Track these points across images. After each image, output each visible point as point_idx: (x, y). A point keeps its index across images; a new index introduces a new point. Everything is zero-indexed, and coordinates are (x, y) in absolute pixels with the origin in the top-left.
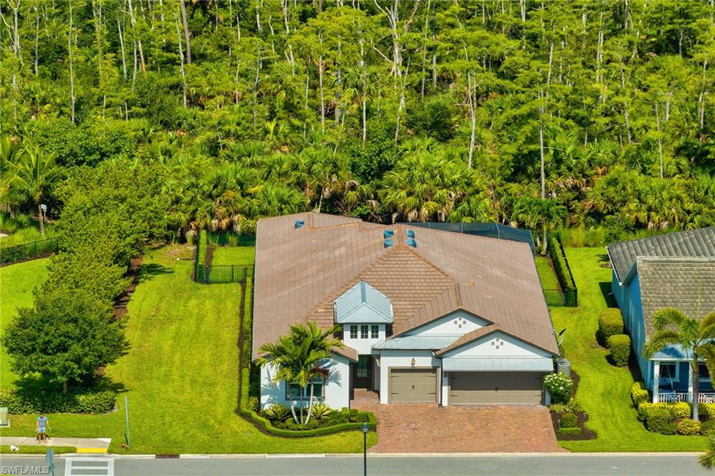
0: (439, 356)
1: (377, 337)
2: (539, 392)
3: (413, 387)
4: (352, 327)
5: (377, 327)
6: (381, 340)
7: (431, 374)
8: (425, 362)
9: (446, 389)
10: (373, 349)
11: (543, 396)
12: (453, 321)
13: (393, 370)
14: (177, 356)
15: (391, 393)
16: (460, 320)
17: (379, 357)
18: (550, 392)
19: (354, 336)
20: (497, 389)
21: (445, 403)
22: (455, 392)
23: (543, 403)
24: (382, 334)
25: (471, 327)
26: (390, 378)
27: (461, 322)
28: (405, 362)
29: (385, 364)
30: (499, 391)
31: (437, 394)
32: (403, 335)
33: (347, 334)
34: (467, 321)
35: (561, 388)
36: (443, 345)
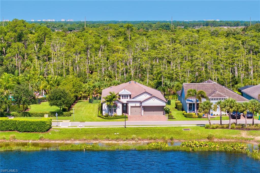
0: (141, 103)
1: (128, 98)
2: (163, 112)
3: (136, 111)
4: (122, 96)
5: (128, 96)
7: (140, 108)
8: (138, 105)
9: (143, 111)
10: (127, 101)
11: (164, 113)
12: (144, 95)
13: (131, 107)
15: (131, 113)
16: (145, 95)
17: (128, 103)
18: (165, 111)
19: (123, 98)
20: (154, 111)
21: (143, 115)
22: (145, 112)
23: (164, 114)
24: (129, 98)
25: (148, 96)
26: (131, 109)
27: (146, 95)
28: (133, 105)
29: (130, 105)
30: (154, 112)
31: (141, 113)
32: (133, 98)
33: (121, 98)
34: (147, 95)
35: (168, 109)
36: (142, 100)
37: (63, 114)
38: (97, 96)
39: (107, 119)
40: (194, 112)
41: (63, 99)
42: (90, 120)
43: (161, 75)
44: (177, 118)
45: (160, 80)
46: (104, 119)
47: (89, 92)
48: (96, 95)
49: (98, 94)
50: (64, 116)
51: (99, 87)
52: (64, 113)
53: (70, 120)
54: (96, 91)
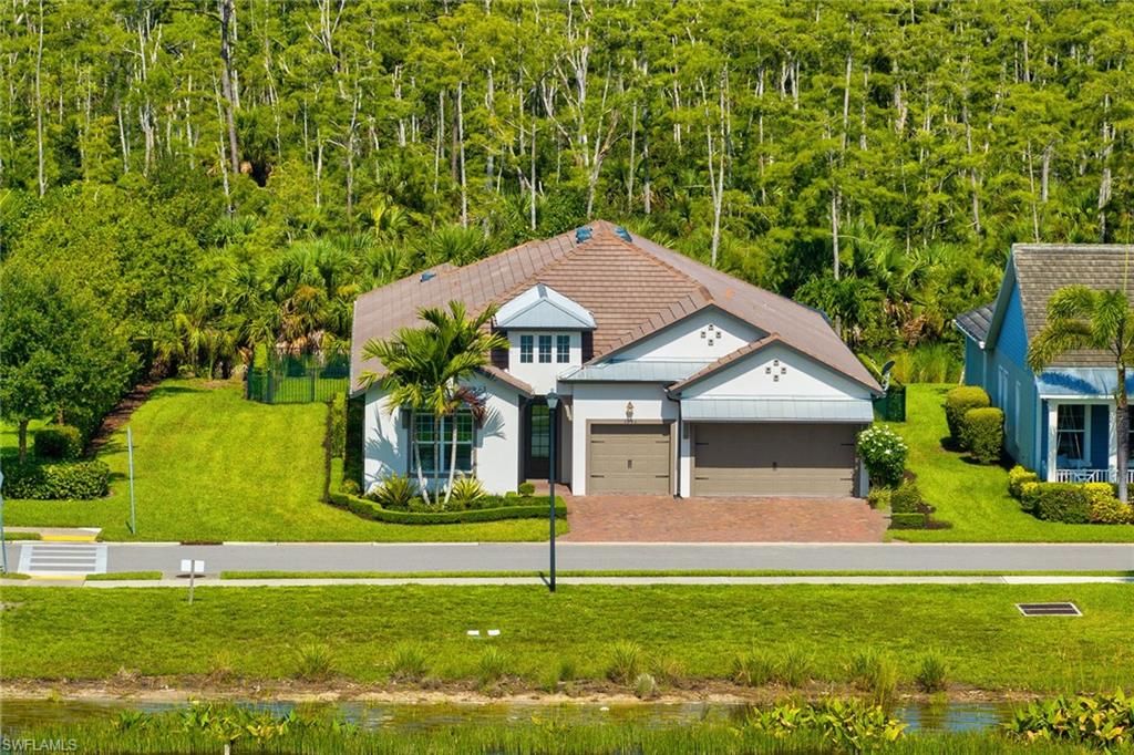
0: (672, 393)
1: (567, 359)
2: (848, 473)
3: (630, 462)
4: (523, 338)
5: (567, 338)
6: (574, 366)
7: (660, 437)
8: (650, 410)
9: (687, 462)
10: (562, 382)
11: (856, 479)
12: (698, 332)
13: (597, 428)
14: (218, 454)
15: (592, 476)
16: (710, 330)
17: (569, 400)
18: (867, 461)
19: (526, 359)
20: (775, 465)
21: (685, 493)
22: (704, 472)
23: (855, 493)
24: (576, 353)
25: (731, 344)
26: (590, 443)
27: (711, 335)
28: (612, 410)
29: (583, 412)
30: (779, 469)
31: (670, 476)
32: (611, 359)
33: (515, 353)
34: (724, 333)
35: (888, 452)
36: (681, 375)
37: (41, 479)
38: (309, 349)
39: (399, 521)
40: (1103, 478)
41: (43, 356)
42: (259, 524)
43: (824, 184)
44: (960, 524)
45: (819, 232)
46: (379, 519)
47: (241, 319)
48: (299, 343)
49: (317, 336)
50: (52, 497)
51: (327, 273)
52: (51, 469)
53: (99, 530)
54: (304, 307)
